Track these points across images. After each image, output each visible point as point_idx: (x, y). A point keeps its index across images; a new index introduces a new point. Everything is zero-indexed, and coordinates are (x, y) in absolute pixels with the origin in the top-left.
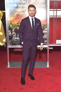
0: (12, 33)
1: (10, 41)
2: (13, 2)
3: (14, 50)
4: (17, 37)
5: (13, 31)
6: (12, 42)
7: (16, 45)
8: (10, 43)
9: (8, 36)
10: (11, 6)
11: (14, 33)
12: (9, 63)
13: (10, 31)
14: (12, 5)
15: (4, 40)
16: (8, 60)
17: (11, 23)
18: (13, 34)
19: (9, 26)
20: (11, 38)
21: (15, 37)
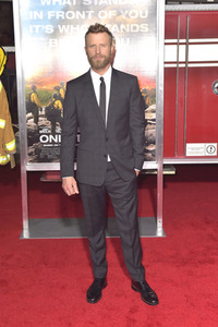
0: (36, 121)
1: (32, 150)
2: (41, 17)
3: (43, 180)
4: (54, 134)
5: (42, 116)
6: (38, 151)
7: (50, 161)
8: (30, 154)
9: (23, 133)
10: (34, 29)
11: (43, 121)
12: (26, 224)
13: (30, 114)
14: (37, 27)
15: (11, 146)
16: (25, 213)
17: (34, 88)
18: (40, 124)
19: (29, 97)
20: (33, 137)
21: (48, 135)
